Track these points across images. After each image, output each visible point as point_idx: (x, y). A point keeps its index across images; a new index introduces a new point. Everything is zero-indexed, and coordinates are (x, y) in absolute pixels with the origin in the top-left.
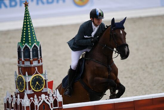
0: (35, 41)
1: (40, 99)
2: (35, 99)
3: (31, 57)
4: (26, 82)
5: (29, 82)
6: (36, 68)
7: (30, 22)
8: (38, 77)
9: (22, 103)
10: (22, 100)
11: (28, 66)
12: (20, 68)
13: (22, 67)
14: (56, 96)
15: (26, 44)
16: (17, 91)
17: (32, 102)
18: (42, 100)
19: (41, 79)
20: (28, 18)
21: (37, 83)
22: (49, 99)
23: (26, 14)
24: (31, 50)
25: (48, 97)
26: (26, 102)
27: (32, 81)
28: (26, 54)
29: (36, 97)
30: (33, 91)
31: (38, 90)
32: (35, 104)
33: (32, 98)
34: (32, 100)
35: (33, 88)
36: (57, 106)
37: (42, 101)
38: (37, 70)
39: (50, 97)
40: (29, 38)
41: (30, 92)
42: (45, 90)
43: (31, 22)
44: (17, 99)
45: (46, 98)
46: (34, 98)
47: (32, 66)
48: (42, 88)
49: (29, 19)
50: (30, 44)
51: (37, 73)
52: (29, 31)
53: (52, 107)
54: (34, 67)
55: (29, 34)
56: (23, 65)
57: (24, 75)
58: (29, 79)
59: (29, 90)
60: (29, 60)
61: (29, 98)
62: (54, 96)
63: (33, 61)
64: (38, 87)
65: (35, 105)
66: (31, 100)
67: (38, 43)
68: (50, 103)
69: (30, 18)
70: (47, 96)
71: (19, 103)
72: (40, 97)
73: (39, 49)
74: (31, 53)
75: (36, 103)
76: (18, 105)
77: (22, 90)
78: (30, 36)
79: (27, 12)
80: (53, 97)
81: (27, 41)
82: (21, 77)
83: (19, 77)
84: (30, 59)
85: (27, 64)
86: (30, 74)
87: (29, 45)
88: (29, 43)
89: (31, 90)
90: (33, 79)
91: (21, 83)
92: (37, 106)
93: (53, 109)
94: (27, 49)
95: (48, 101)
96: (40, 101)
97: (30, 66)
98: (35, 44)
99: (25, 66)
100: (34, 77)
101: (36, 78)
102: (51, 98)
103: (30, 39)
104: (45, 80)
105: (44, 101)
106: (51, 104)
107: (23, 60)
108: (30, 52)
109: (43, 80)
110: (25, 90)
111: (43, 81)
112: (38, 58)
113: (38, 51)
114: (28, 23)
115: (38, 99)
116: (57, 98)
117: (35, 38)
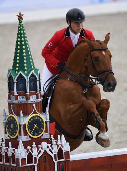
0: (33, 67)
1: (40, 149)
2: (33, 149)
3: (28, 90)
4: (20, 125)
5: (25, 125)
6: (34, 105)
7: (25, 41)
8: (36, 117)
9: (16, 155)
10: (16, 150)
11: (23, 103)
12: (12, 106)
13: (14, 104)
14: (61, 145)
15: (21, 72)
16: (7, 136)
17: (30, 153)
18: (42, 149)
19: (41, 120)
20: (22, 36)
21: (35, 126)
22: (52, 149)
23: (21, 31)
24: (27, 80)
25: (51, 146)
26: (21, 153)
27: (29, 123)
28: (21, 86)
29: (34, 145)
30: (30, 137)
31: (36, 136)
32: (33, 155)
33: (29, 147)
34: (30, 150)
35: (30, 133)
36: (63, 159)
37: (42, 152)
38: (35, 107)
39: (53, 146)
40: (25, 63)
41: (26, 138)
42: (46, 136)
43: (27, 42)
44: (7, 149)
45: (48, 147)
46: (32, 147)
47: (29, 103)
48: (42, 132)
49: (24, 37)
50: (26, 72)
51: (35, 112)
52: (24, 54)
53: (56, 160)
54: (32, 104)
55: (25, 58)
56: (16, 101)
57: (18, 114)
58: (25, 120)
59: (24, 135)
60: (24, 95)
61: (25, 147)
62: (58, 143)
63: (30, 95)
64: (37, 132)
65: (34, 157)
66: (28, 150)
67: (36, 70)
68: (54, 153)
69: (25, 35)
70: (49, 145)
71: (11, 154)
72: (39, 146)
73: (38, 79)
74: (28, 84)
75: (35, 155)
76: (10, 157)
77: (14, 136)
78: (25, 61)
79: (21, 28)
80: (58, 146)
81: (22, 68)
82: (13, 118)
83: (10, 117)
84: (26, 92)
85: (22, 99)
86: (26, 114)
87: (24, 73)
88: (25, 70)
89: (27, 135)
90: (30, 120)
91: (12, 126)
92: (35, 158)
93: (58, 162)
94: (21, 79)
95: (50, 150)
96: (40, 151)
97: (25, 103)
98: (33, 72)
99: (19, 103)
100: (31, 118)
101: (34, 120)
102: (55, 147)
103: (25, 65)
104: (45, 121)
105: (45, 151)
106: (55, 155)
107: (16, 94)
108: (25, 83)
109: (43, 122)
110: (19, 136)
111: (43, 124)
112: (37, 92)
113: (36, 81)
114: (23, 43)
115: (38, 148)
116: (62, 147)
117: (32, 64)
